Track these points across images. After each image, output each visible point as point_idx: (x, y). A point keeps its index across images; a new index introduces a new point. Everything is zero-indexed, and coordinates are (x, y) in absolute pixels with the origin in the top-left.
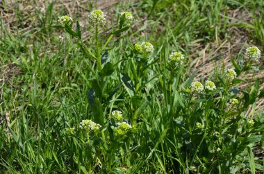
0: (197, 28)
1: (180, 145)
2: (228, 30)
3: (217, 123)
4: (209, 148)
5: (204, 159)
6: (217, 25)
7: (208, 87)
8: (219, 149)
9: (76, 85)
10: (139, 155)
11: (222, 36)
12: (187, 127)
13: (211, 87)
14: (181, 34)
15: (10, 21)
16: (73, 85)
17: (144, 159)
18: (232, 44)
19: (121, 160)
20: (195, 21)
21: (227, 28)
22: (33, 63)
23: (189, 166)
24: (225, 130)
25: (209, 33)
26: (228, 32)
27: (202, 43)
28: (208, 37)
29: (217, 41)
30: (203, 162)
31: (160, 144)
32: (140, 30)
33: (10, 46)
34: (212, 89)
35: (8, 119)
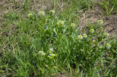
0: (82, 5)
1: (75, 57)
2: (93, 5)
3: (88, 49)
4: (86, 58)
5: (84, 62)
6: (89, 3)
7: (84, 36)
8: (89, 58)
9: (37, 31)
10: (60, 61)
11: (91, 7)
12: (77, 51)
13: (85, 36)
14: (76, 8)
15: (12, 6)
16: (36, 31)
17: (63, 62)
18: (95, 11)
19: (54, 63)
20: (81, 2)
21: (93, 4)
22: (21, 24)
23: (79, 64)
24: (91, 51)
25: (86, 7)
26: (93, 6)
27: (84, 11)
28: (86, 8)
29: (89, 10)
30: (84, 63)
31: (68, 58)
32: (60, 7)
33: (13, 17)
34: (86, 37)
35: (13, 47)
